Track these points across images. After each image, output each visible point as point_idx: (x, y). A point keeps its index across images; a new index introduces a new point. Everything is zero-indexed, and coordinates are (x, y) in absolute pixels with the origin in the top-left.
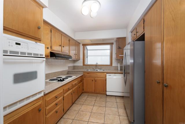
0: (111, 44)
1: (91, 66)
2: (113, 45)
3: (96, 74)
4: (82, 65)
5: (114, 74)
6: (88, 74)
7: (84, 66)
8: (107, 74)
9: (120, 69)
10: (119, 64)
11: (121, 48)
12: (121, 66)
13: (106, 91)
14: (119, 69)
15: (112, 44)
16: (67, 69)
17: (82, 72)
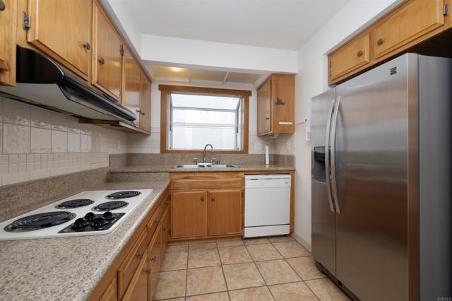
0: (245, 95)
1: (187, 155)
2: (250, 97)
3: (214, 178)
4: (157, 151)
5: (264, 176)
6: (186, 178)
7: (166, 155)
8: (247, 177)
9: (270, 162)
10: (267, 148)
11: (284, 104)
12: (273, 153)
13: (243, 227)
14: (267, 162)
15: (249, 93)
16: (107, 164)
17: (168, 174)
